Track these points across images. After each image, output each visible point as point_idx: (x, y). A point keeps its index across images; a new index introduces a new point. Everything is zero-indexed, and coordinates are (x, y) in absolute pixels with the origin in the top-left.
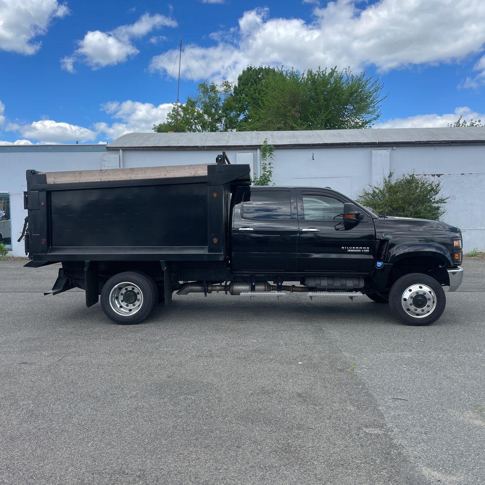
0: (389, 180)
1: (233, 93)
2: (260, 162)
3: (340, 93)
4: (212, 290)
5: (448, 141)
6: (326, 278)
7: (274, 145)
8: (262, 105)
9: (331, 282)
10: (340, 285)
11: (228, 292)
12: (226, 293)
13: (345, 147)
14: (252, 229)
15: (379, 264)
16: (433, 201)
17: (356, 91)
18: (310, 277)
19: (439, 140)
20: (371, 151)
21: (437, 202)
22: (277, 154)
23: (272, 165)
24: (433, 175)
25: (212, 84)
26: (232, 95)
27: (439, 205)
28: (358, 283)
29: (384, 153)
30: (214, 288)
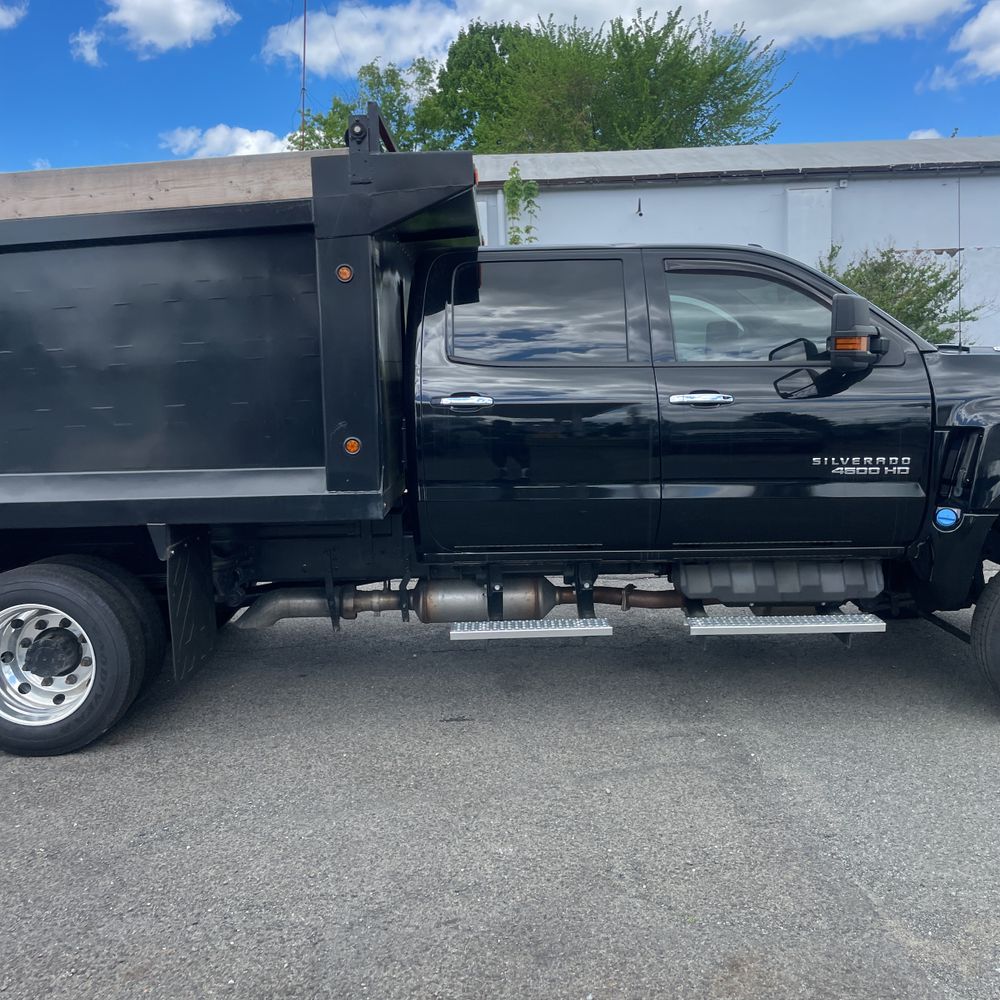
0: (830, 267)
1: (436, 88)
2: (505, 224)
3: (686, 75)
4: (357, 609)
5: (977, 163)
6: (750, 565)
7: (540, 182)
8: (505, 106)
9: (766, 578)
10: (798, 589)
11: (412, 613)
12: (406, 617)
13: (719, 184)
14: (488, 401)
15: (947, 516)
16: (941, 315)
17: (722, 72)
18: (694, 563)
19: (954, 162)
20: (785, 193)
21: (952, 320)
22: (545, 203)
23: (533, 232)
24: (939, 252)
25: (391, 68)
26: (433, 91)
27: (954, 326)
28: (862, 583)
29: (819, 195)
30: (363, 602)
